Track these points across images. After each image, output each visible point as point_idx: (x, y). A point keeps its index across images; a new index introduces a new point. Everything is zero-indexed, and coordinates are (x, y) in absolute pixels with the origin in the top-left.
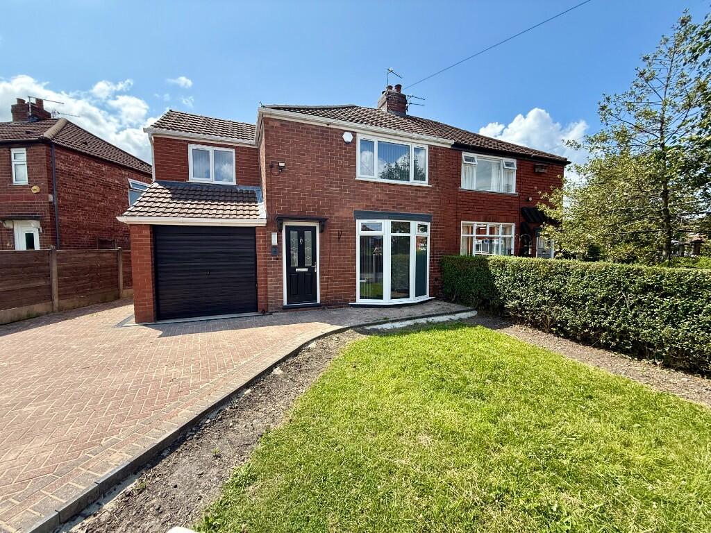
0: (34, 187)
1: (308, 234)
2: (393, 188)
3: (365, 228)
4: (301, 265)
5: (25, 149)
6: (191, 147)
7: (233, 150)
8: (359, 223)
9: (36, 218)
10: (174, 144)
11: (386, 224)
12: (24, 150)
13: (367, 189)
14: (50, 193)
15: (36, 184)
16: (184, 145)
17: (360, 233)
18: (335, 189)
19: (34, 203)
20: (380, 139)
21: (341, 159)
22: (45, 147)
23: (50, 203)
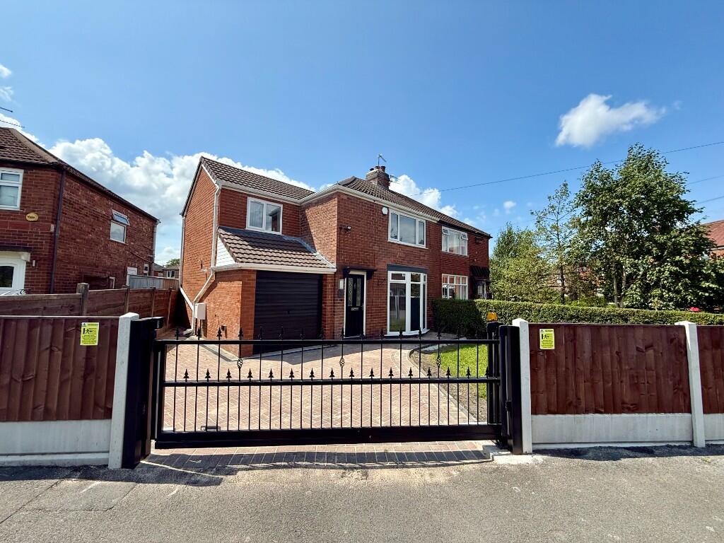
0: (32, 215)
1: (359, 280)
2: (407, 249)
3: (394, 276)
4: (354, 305)
5: (23, 171)
6: (250, 199)
7: (282, 206)
8: (390, 273)
9: (26, 249)
10: (237, 196)
11: (408, 275)
12: (21, 172)
13: (394, 249)
14: (53, 223)
15: (34, 211)
16: (243, 197)
17: (390, 280)
18: (376, 248)
19: (27, 232)
20: (401, 214)
21: (380, 226)
22: (55, 173)
23: (51, 233)
